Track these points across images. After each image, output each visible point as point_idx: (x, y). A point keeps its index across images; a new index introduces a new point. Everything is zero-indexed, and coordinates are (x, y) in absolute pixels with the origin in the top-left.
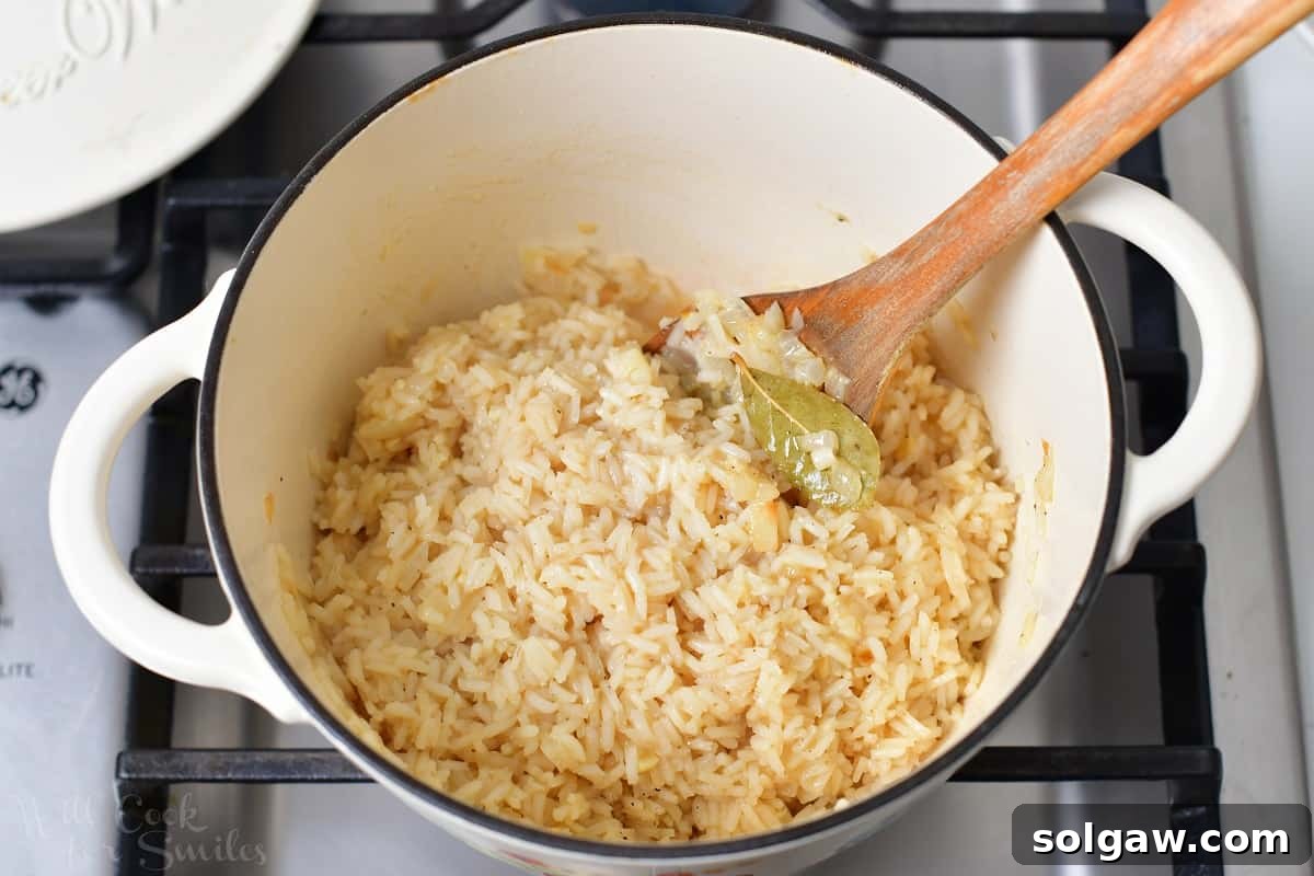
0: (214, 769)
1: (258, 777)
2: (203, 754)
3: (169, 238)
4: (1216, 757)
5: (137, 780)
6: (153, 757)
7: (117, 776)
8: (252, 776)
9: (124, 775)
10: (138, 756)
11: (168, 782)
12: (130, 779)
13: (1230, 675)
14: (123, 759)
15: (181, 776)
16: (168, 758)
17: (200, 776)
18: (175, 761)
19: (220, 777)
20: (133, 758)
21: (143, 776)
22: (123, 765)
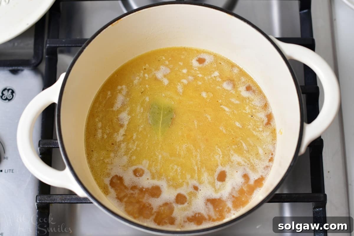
0: (62, 200)
1: (73, 202)
2: (59, 196)
3: (48, 54)
4: (325, 196)
5: (41, 203)
6: (45, 197)
7: (36, 202)
8: (72, 202)
9: (38, 201)
10: (42, 196)
11: (50, 203)
12: (39, 203)
13: (329, 172)
14: (38, 197)
15: (53, 202)
16: (50, 197)
17: (58, 202)
18: (51, 198)
19: (63, 202)
20: (41, 197)
21: (43, 202)
22: (38, 199)
